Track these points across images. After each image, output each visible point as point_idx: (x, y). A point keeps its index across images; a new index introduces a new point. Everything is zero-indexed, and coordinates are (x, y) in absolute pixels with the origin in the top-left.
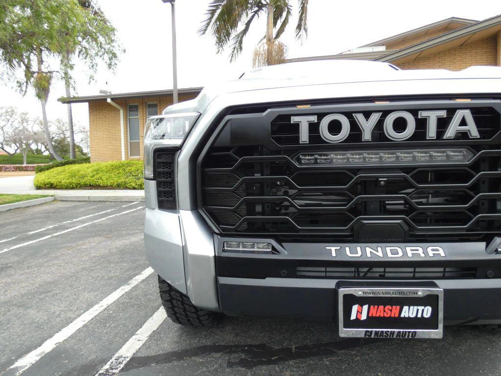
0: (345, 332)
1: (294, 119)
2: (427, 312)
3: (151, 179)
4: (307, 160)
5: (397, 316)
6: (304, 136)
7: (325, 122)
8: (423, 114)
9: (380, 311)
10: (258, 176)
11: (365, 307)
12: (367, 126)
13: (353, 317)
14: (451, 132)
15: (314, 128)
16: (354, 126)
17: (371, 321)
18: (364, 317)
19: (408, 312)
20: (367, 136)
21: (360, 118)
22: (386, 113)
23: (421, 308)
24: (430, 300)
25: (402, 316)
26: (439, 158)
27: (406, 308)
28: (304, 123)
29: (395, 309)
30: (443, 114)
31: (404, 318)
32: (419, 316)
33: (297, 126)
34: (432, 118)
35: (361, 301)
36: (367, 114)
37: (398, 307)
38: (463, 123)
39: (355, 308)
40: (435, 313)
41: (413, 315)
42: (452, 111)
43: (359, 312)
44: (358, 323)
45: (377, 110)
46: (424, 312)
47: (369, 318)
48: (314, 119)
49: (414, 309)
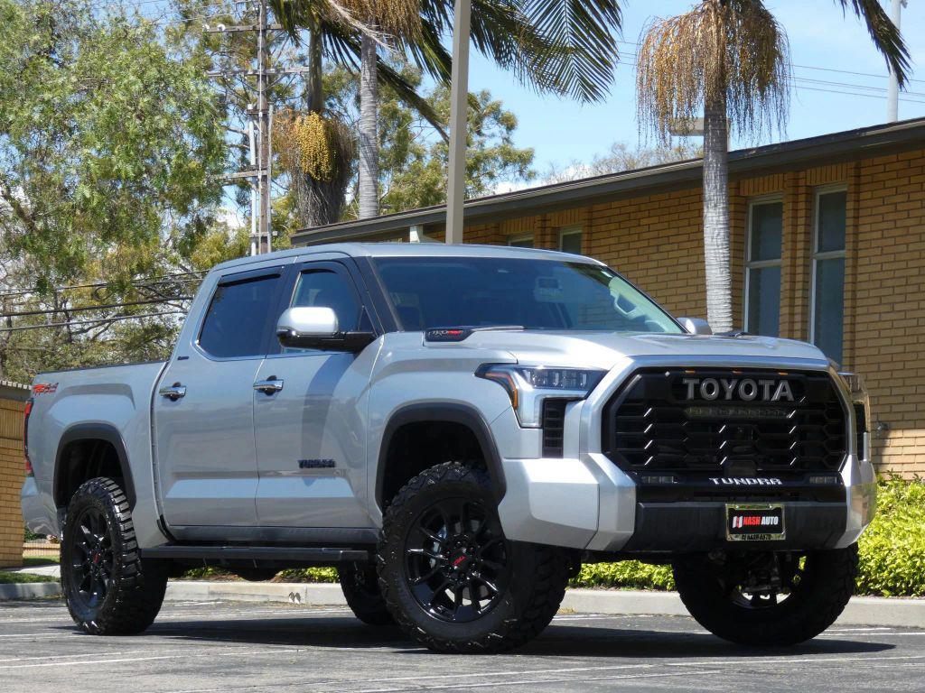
0: (731, 537)
1: (685, 381)
3: (537, 428)
4: (690, 411)
5: (759, 524)
6: (691, 394)
8: (761, 382)
9: (751, 521)
11: (741, 518)
12: (729, 389)
13: (734, 526)
14: (777, 396)
15: (697, 387)
16: (721, 388)
17: (745, 529)
18: (740, 526)
19: (766, 521)
20: (729, 396)
21: (725, 384)
22: (740, 380)
23: (772, 518)
24: (776, 512)
25: (762, 524)
27: (764, 518)
28: (691, 384)
29: (758, 519)
30: (772, 383)
32: (772, 524)
33: (686, 386)
34: (767, 385)
35: (739, 513)
36: (729, 381)
37: (759, 517)
38: (784, 390)
39: (735, 518)
41: (768, 523)
43: (738, 522)
44: (736, 531)
45: (736, 377)
46: (774, 520)
47: (744, 526)
48: (697, 381)
49: (768, 519)
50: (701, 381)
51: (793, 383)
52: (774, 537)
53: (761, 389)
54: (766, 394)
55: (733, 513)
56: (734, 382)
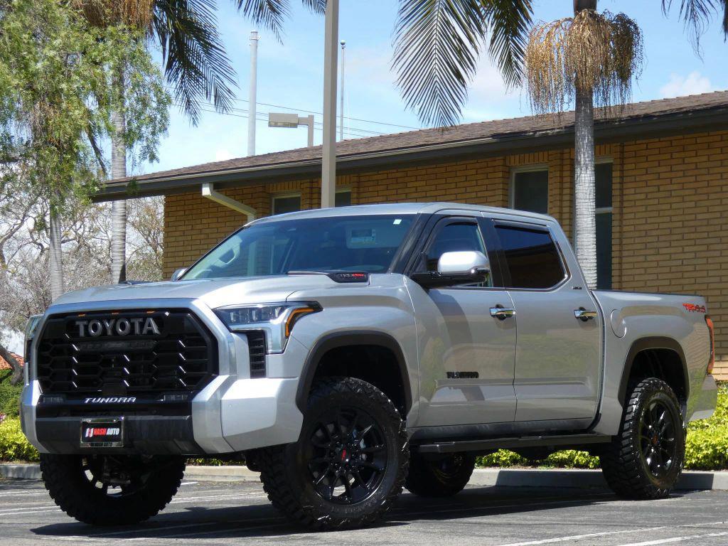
1: (77, 323)
5: (105, 434)
7: (91, 324)
8: (132, 321)
9: (99, 432)
11: (92, 429)
12: (109, 327)
13: (87, 435)
14: (145, 331)
15: (86, 328)
16: (104, 327)
18: (91, 436)
19: (110, 432)
21: (106, 323)
22: (117, 319)
23: (115, 429)
24: (119, 424)
26: (142, 345)
27: (109, 430)
28: (81, 325)
30: (141, 320)
31: (108, 435)
32: (114, 434)
33: (78, 326)
34: (137, 323)
35: (90, 426)
36: (109, 321)
37: (106, 429)
39: (88, 430)
41: (111, 434)
43: (90, 432)
44: (89, 439)
45: (113, 318)
46: (116, 431)
47: (94, 436)
49: (112, 430)
50: (89, 322)
51: (156, 319)
52: (114, 444)
53: (132, 325)
54: (137, 331)
55: (86, 425)
56: (112, 322)
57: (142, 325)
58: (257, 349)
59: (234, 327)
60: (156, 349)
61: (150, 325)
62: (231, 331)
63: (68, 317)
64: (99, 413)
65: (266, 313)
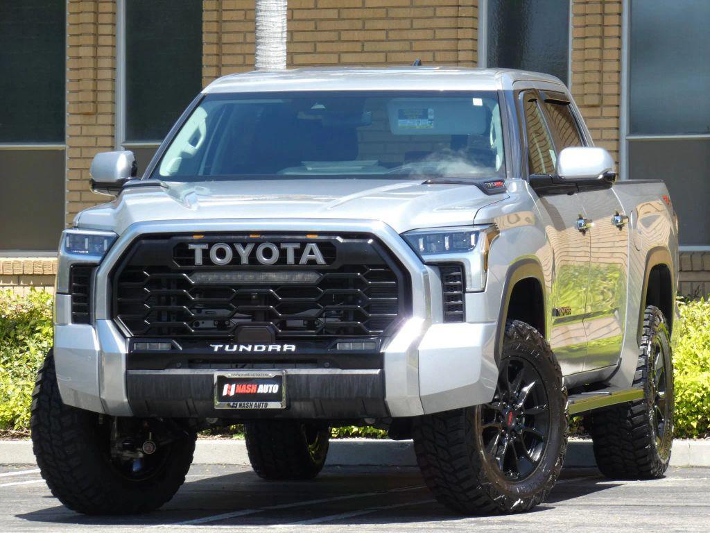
0: (219, 405)
1: (191, 246)
2: (275, 388)
3: (67, 294)
5: (255, 392)
6: (199, 260)
7: (214, 249)
8: (283, 246)
9: (244, 389)
10: (165, 289)
11: (234, 386)
12: (244, 253)
13: (225, 393)
14: (303, 260)
15: (206, 253)
16: (236, 253)
17: (238, 397)
18: (232, 393)
19: (263, 389)
20: (245, 261)
21: (239, 248)
22: (257, 244)
23: (271, 386)
24: (277, 380)
25: (258, 392)
26: (298, 278)
27: (261, 386)
28: (198, 249)
29: (254, 387)
30: (298, 246)
31: (260, 393)
32: (270, 392)
33: (193, 251)
34: (290, 249)
35: (230, 381)
36: (244, 245)
37: (256, 386)
39: (226, 386)
40: (280, 389)
41: (265, 392)
42: (304, 244)
43: (229, 390)
44: (227, 398)
45: (251, 241)
47: (236, 394)
48: (205, 247)
49: (266, 386)
50: (211, 245)
51: (321, 245)
52: (272, 405)
53: (283, 253)
54: (291, 259)
55: (223, 380)
56: (250, 247)
57: (298, 253)
58: (452, 286)
59: (426, 258)
60: (323, 283)
61: (312, 253)
62: (423, 262)
63: (174, 238)
64: (240, 365)
65: (460, 240)
